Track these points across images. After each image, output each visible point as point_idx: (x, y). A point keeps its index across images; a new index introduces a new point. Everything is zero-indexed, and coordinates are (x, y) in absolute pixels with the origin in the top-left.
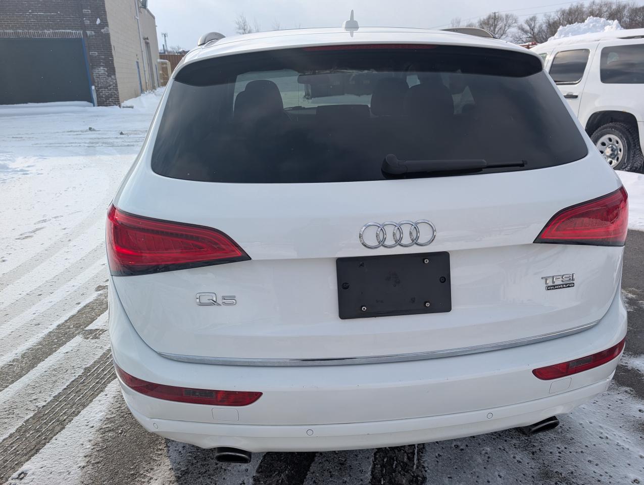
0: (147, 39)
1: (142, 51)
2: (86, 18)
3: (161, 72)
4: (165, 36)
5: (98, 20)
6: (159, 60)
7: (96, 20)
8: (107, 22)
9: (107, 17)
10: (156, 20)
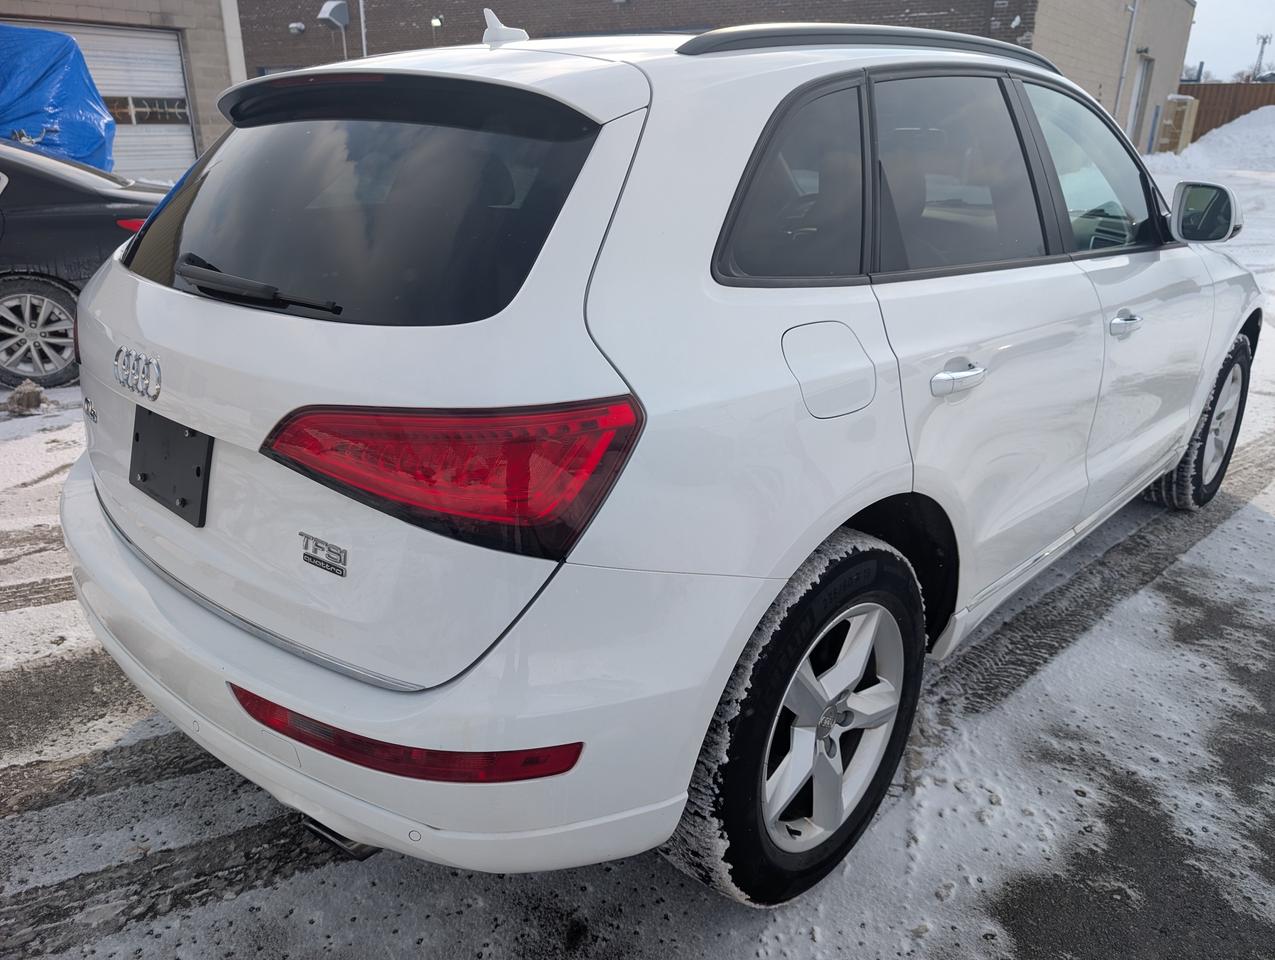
0: (1146, 51)
1: (1121, 78)
2: (996, 16)
3: (1170, 122)
4: (1264, 42)
5: (1018, 19)
6: (1173, 96)
7: (1013, 20)
8: (1034, 23)
9: (1037, 13)
10: (1196, 9)
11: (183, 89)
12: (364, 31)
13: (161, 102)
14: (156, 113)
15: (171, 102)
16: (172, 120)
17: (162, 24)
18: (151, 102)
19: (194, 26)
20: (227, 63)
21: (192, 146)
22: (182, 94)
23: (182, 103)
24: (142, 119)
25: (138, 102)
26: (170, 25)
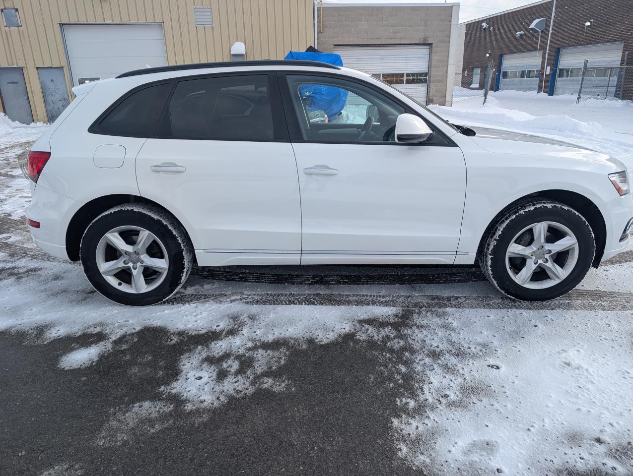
11: (427, 69)
12: (550, 32)
13: (417, 74)
14: (414, 79)
15: (421, 74)
16: (421, 81)
17: (424, 42)
18: (413, 75)
19: (437, 42)
20: (448, 56)
21: (426, 93)
22: (427, 71)
23: (426, 74)
24: (408, 82)
25: (408, 75)
26: (427, 42)
